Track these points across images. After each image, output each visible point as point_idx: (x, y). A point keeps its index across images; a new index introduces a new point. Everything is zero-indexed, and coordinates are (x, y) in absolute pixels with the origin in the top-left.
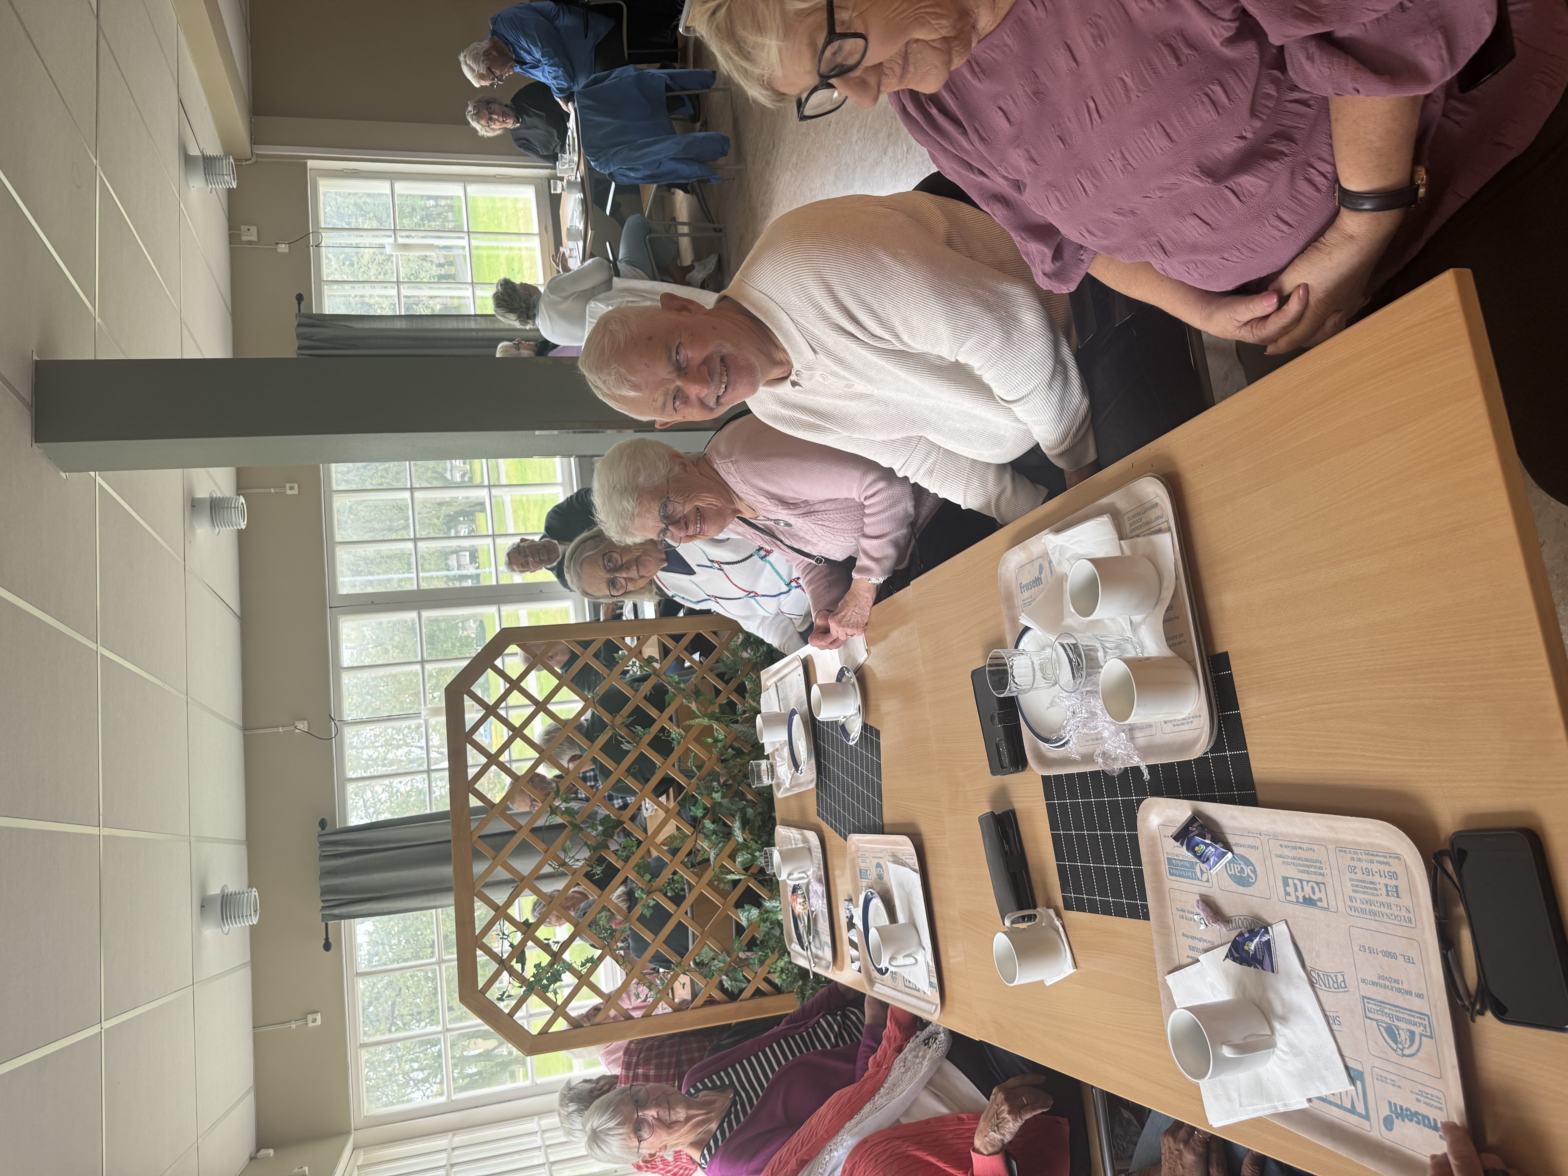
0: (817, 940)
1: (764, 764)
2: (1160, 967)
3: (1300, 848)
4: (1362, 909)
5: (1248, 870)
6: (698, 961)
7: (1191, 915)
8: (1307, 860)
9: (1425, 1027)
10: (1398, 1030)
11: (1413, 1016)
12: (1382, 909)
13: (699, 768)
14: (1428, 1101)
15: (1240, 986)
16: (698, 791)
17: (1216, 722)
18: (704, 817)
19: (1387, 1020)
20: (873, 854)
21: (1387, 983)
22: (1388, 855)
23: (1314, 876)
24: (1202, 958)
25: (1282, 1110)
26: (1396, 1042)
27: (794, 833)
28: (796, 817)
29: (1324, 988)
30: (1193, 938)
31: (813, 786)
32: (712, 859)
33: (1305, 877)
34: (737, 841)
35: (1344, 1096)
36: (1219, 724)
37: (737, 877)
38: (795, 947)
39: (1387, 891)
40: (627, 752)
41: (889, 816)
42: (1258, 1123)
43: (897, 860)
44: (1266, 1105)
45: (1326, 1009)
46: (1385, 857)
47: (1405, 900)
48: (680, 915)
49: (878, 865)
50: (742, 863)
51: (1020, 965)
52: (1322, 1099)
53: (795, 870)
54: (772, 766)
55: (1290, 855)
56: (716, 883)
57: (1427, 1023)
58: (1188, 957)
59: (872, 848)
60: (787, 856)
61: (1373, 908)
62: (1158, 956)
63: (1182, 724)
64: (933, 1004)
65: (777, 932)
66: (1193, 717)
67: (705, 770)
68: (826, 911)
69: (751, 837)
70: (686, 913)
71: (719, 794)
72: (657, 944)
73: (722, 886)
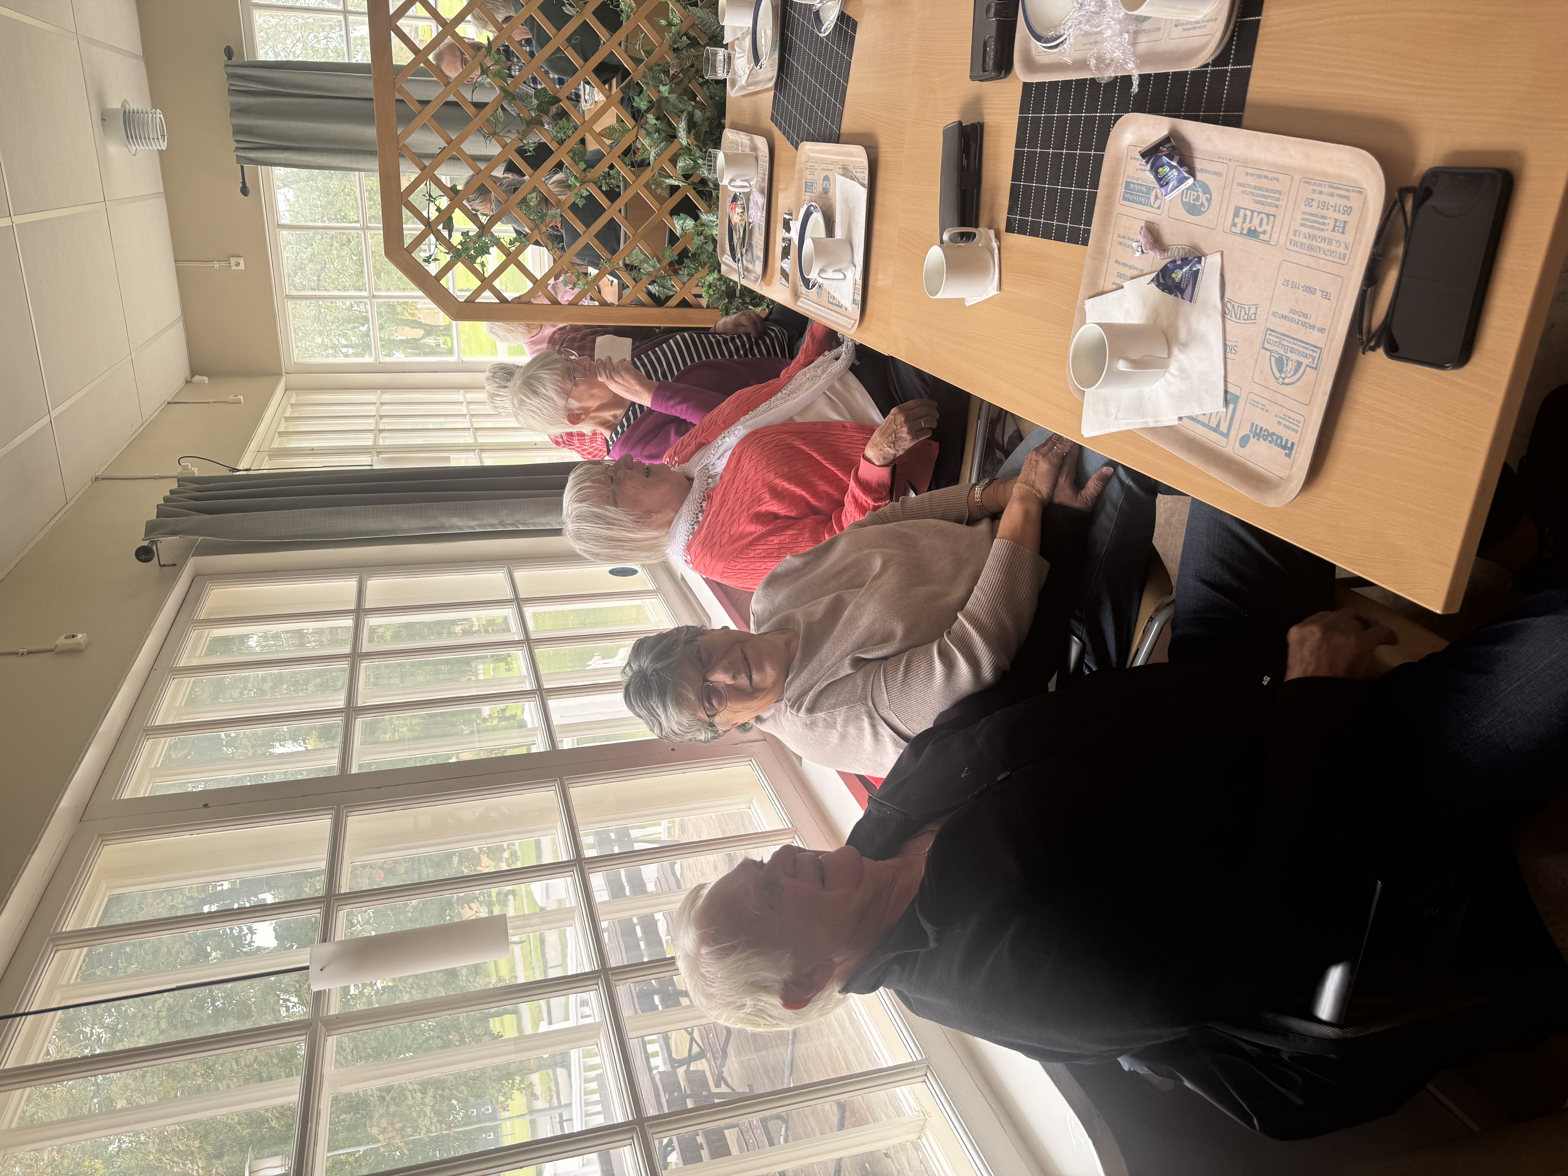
0: (749, 254)
1: (721, 53)
2: (1082, 291)
3: (1266, 177)
4: (1302, 244)
5: (1203, 198)
6: (627, 262)
7: (1130, 242)
8: (1267, 190)
9: (1314, 360)
10: (1287, 361)
11: (1307, 349)
12: (1322, 245)
13: (648, 53)
14: (1288, 424)
15: (1155, 314)
16: (644, 80)
17: (1231, 27)
18: (648, 110)
19: (1281, 351)
20: (822, 166)
21: (1296, 317)
22: (1351, 188)
23: (1268, 208)
24: (1127, 285)
25: (1152, 425)
26: (1281, 371)
27: (743, 138)
28: (747, 121)
29: (1234, 319)
30: (1124, 265)
31: (771, 84)
32: (652, 158)
33: (1258, 207)
34: (681, 144)
35: (1213, 416)
36: (1234, 31)
37: (676, 183)
38: (726, 259)
39: (1335, 226)
40: (570, 17)
41: (848, 125)
42: (1127, 436)
43: (846, 172)
44: (1139, 420)
45: (1228, 338)
46: (1348, 190)
47: (1348, 237)
48: (613, 211)
49: (826, 178)
50: (683, 167)
51: (947, 279)
52: (1191, 418)
53: (738, 176)
54: (729, 57)
55: (1253, 184)
56: (653, 187)
57: (1317, 355)
58: (1113, 283)
59: (821, 159)
60: (732, 160)
61: (1314, 243)
62: (1085, 280)
63: (1194, 28)
64: (852, 319)
65: (710, 247)
66: (1208, 21)
67: (654, 57)
68: (763, 224)
69: (695, 143)
70: (620, 211)
71: (667, 87)
72: (588, 236)
73: (659, 191)
